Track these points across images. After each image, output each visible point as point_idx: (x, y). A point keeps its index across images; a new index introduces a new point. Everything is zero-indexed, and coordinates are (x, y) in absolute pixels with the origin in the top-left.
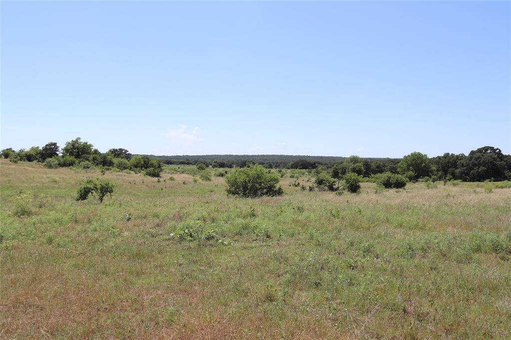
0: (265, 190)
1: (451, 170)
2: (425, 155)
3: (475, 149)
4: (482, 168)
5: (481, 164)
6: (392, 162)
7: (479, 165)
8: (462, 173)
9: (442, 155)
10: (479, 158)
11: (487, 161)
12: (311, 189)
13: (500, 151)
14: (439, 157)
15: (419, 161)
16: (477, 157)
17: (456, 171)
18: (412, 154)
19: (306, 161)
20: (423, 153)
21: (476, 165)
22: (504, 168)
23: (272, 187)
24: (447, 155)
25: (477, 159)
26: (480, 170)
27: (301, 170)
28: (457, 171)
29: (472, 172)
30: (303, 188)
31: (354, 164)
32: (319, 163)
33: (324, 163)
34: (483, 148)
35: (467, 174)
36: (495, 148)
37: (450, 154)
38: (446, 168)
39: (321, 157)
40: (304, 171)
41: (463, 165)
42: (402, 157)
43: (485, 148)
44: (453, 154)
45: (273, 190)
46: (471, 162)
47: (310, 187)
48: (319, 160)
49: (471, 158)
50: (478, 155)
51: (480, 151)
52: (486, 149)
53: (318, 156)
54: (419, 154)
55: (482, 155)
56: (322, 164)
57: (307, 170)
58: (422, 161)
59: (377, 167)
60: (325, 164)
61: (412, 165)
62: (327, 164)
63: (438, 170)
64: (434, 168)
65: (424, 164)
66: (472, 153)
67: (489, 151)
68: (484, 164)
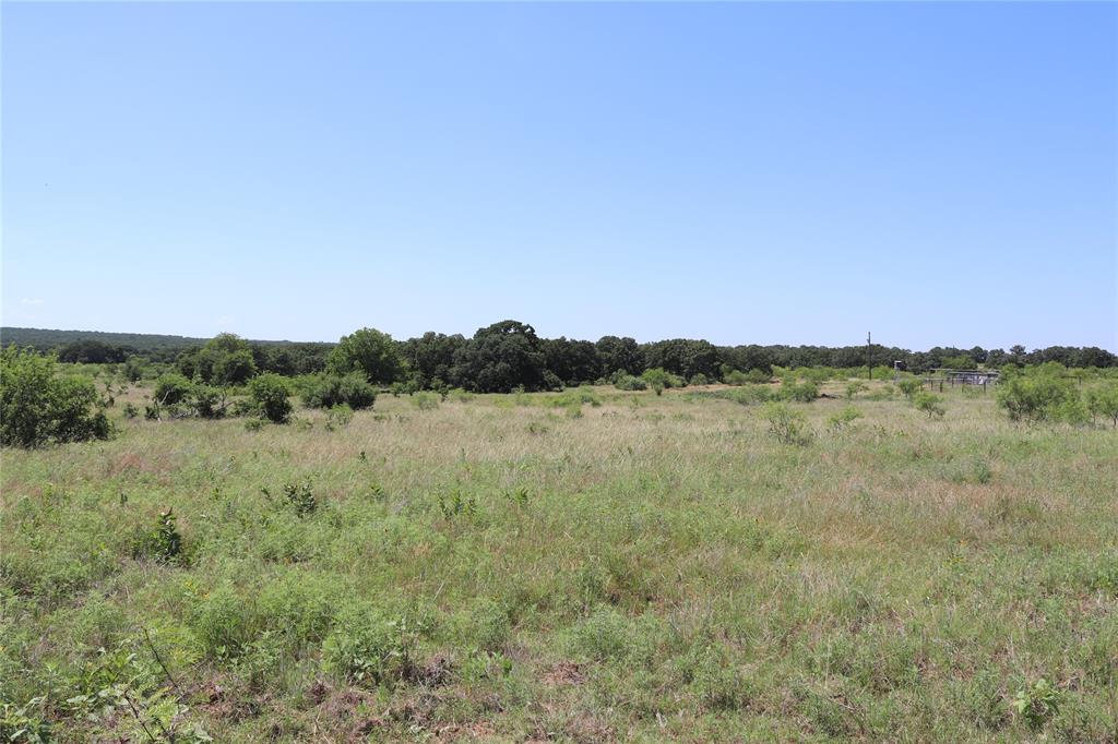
0: (55, 421)
1: (441, 367)
2: (388, 336)
3: (486, 326)
4: (502, 365)
5: (499, 357)
6: (303, 349)
7: (496, 358)
8: (463, 375)
9: (420, 335)
10: (496, 343)
11: (511, 351)
12: (151, 415)
13: (533, 330)
14: (414, 342)
15: (375, 349)
16: (491, 342)
17: (450, 370)
18: (359, 333)
19: (99, 345)
20: (383, 331)
21: (492, 359)
22: (541, 365)
23: (75, 414)
24: (430, 337)
25: (491, 346)
26: (498, 367)
27: (88, 366)
28: (454, 371)
29: (482, 372)
30: (130, 411)
31: (232, 351)
32: (130, 350)
33: (140, 350)
34: (502, 324)
35: (472, 377)
36: (524, 324)
37: (437, 334)
38: (429, 364)
39: (133, 336)
40: (96, 367)
41: (464, 359)
42: (337, 340)
43: (503, 323)
44: (441, 335)
45: (80, 422)
46: (480, 352)
47: (148, 410)
48: (126, 343)
49: (481, 343)
50: (495, 337)
51: (495, 329)
52: (507, 325)
53: (123, 334)
54: (375, 332)
55: (501, 338)
56: (136, 352)
57: (104, 365)
58: (381, 349)
59: (279, 361)
60: (144, 352)
61: (359, 357)
62: (150, 353)
63: (412, 369)
64: (405, 364)
65: (384, 355)
66: (481, 333)
67: (512, 331)
68: (506, 356)
